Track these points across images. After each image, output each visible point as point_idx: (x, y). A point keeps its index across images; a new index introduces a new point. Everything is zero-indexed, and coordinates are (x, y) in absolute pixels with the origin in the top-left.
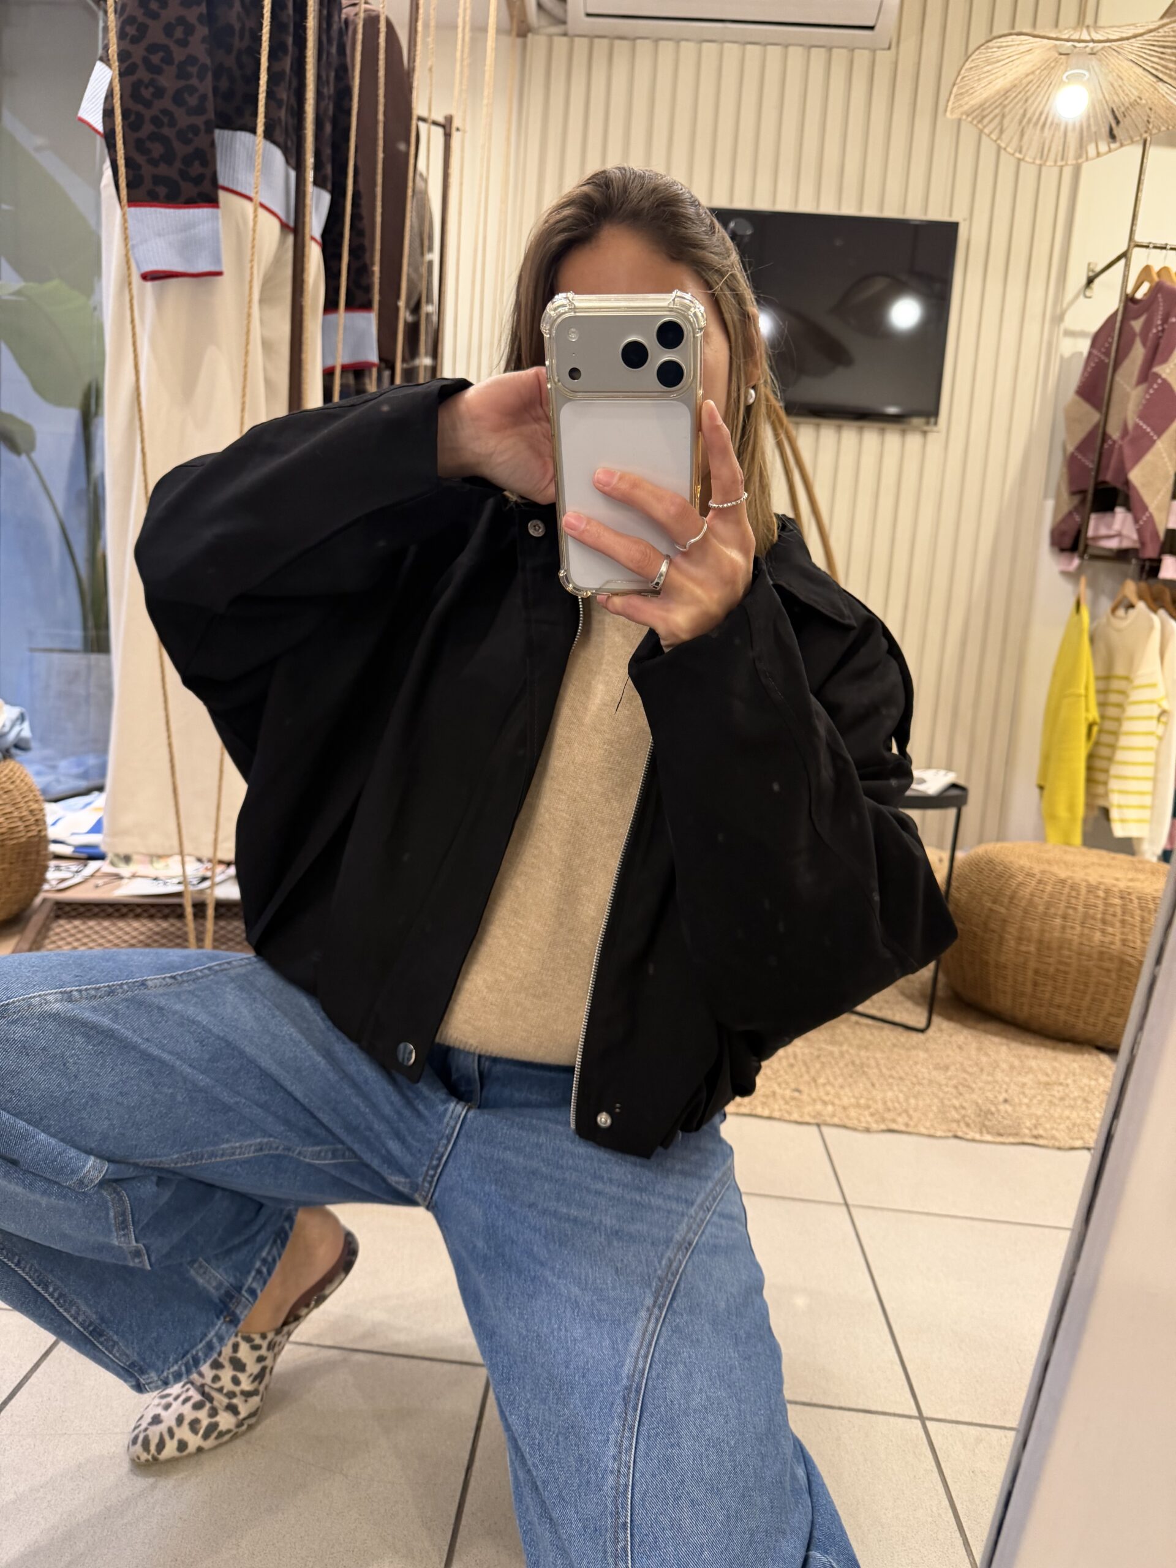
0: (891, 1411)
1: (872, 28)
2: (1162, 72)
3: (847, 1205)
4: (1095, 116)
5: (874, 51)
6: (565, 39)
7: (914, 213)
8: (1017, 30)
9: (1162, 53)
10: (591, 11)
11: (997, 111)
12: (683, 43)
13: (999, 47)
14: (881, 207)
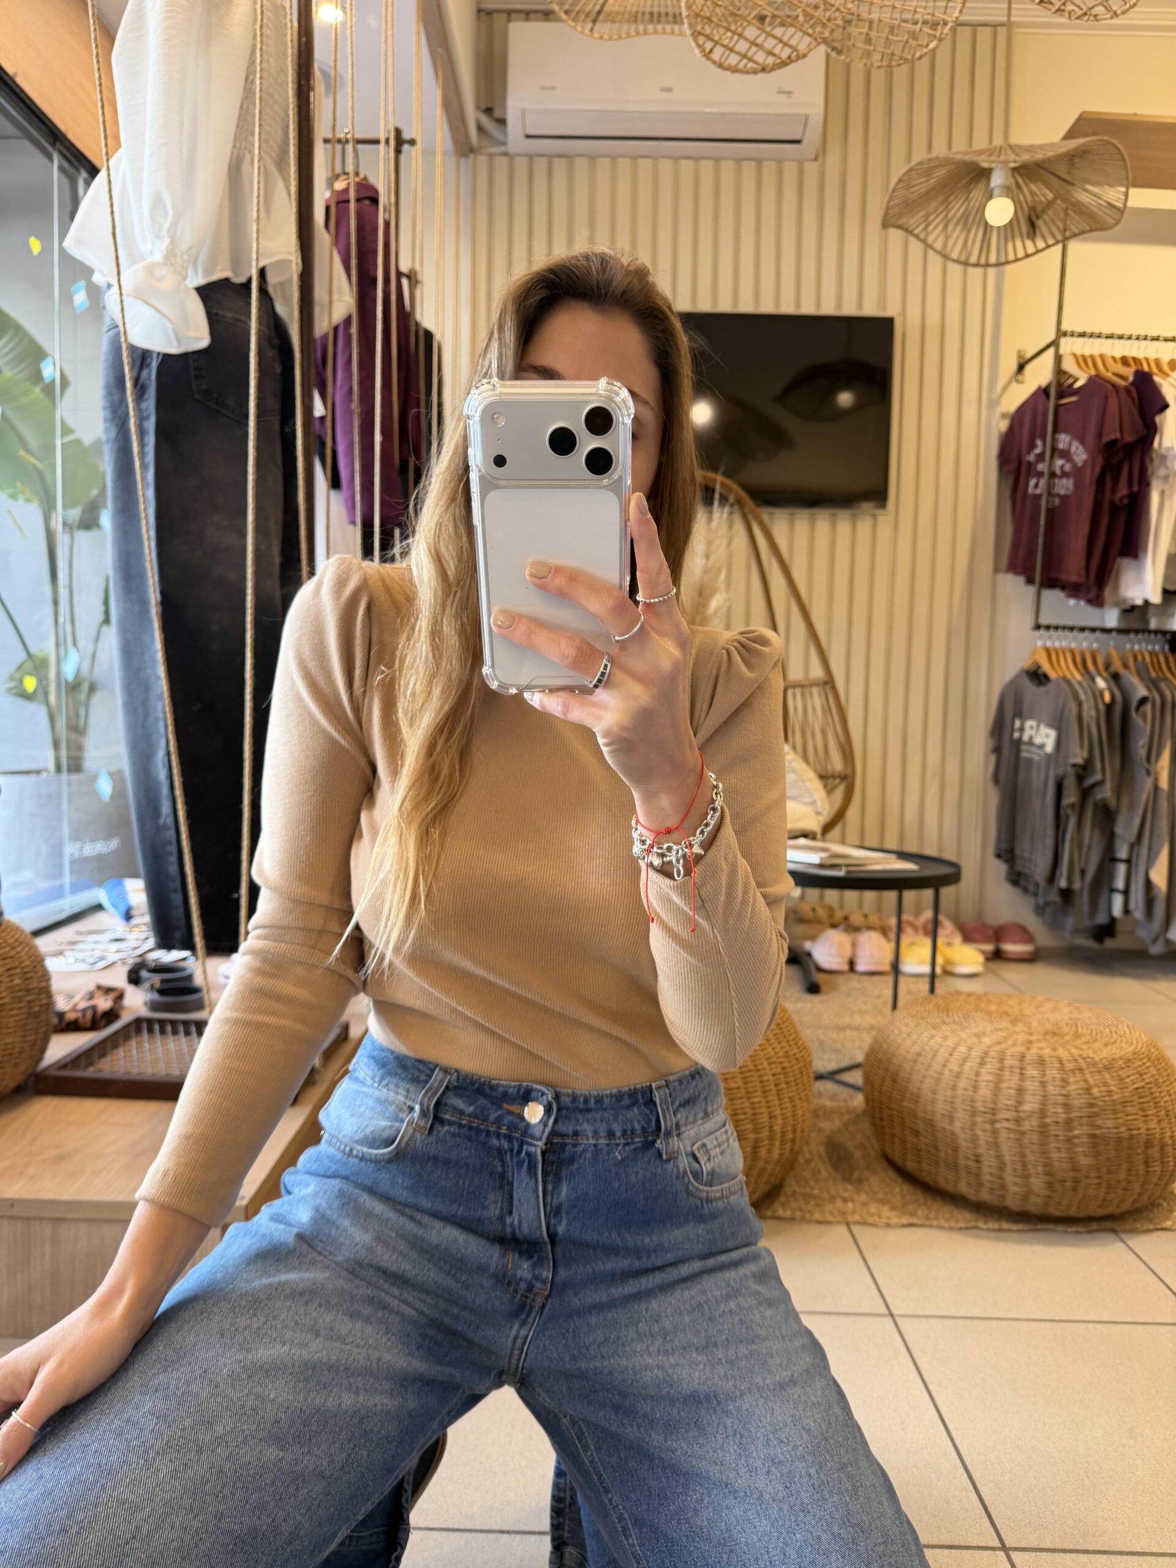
0: (976, 1544)
1: (798, 142)
3: (891, 1314)
5: (801, 163)
6: (505, 159)
7: (849, 309)
10: (530, 132)
14: (818, 304)
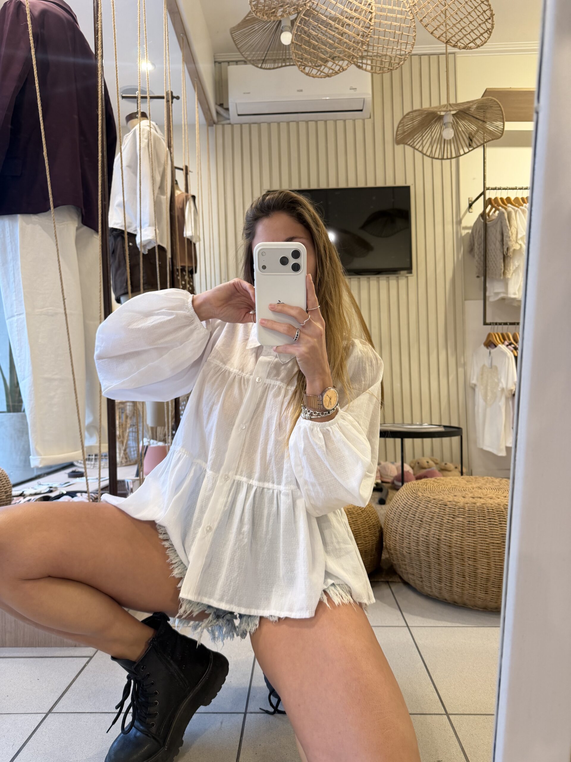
0: (433, 713)
1: (361, 110)
2: (484, 119)
3: (408, 626)
7: (390, 183)
10: (240, 113)
11: (419, 139)
12: (281, 123)
14: (375, 182)
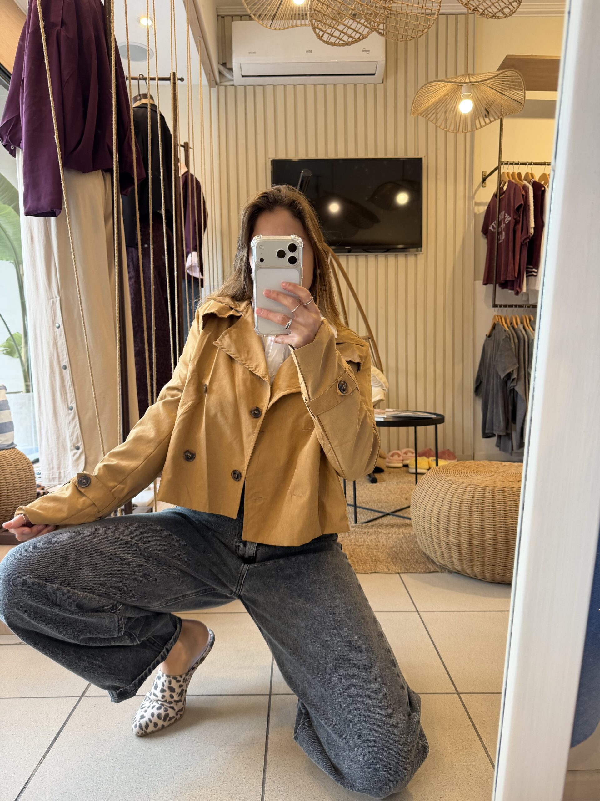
0: (445, 692)
1: (374, 74)
2: (503, 91)
3: (417, 611)
4: (477, 111)
7: (401, 155)
8: (438, 79)
9: (503, 84)
11: (434, 111)
12: (288, 86)
13: (431, 87)
14: (386, 153)
